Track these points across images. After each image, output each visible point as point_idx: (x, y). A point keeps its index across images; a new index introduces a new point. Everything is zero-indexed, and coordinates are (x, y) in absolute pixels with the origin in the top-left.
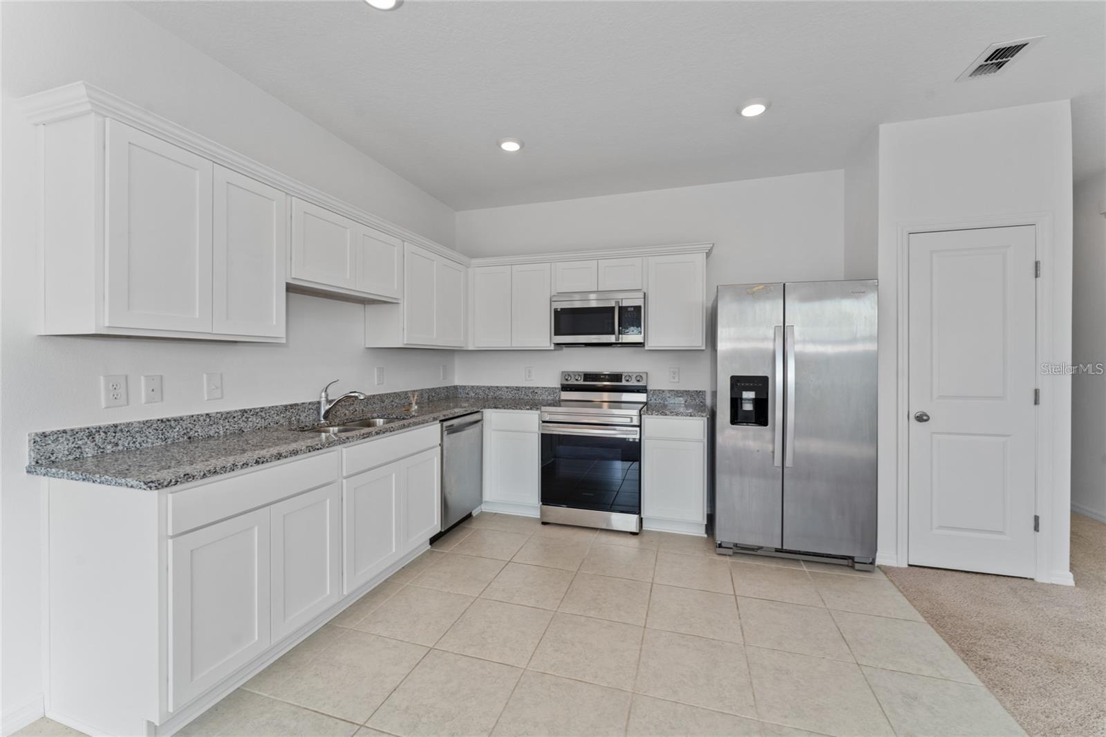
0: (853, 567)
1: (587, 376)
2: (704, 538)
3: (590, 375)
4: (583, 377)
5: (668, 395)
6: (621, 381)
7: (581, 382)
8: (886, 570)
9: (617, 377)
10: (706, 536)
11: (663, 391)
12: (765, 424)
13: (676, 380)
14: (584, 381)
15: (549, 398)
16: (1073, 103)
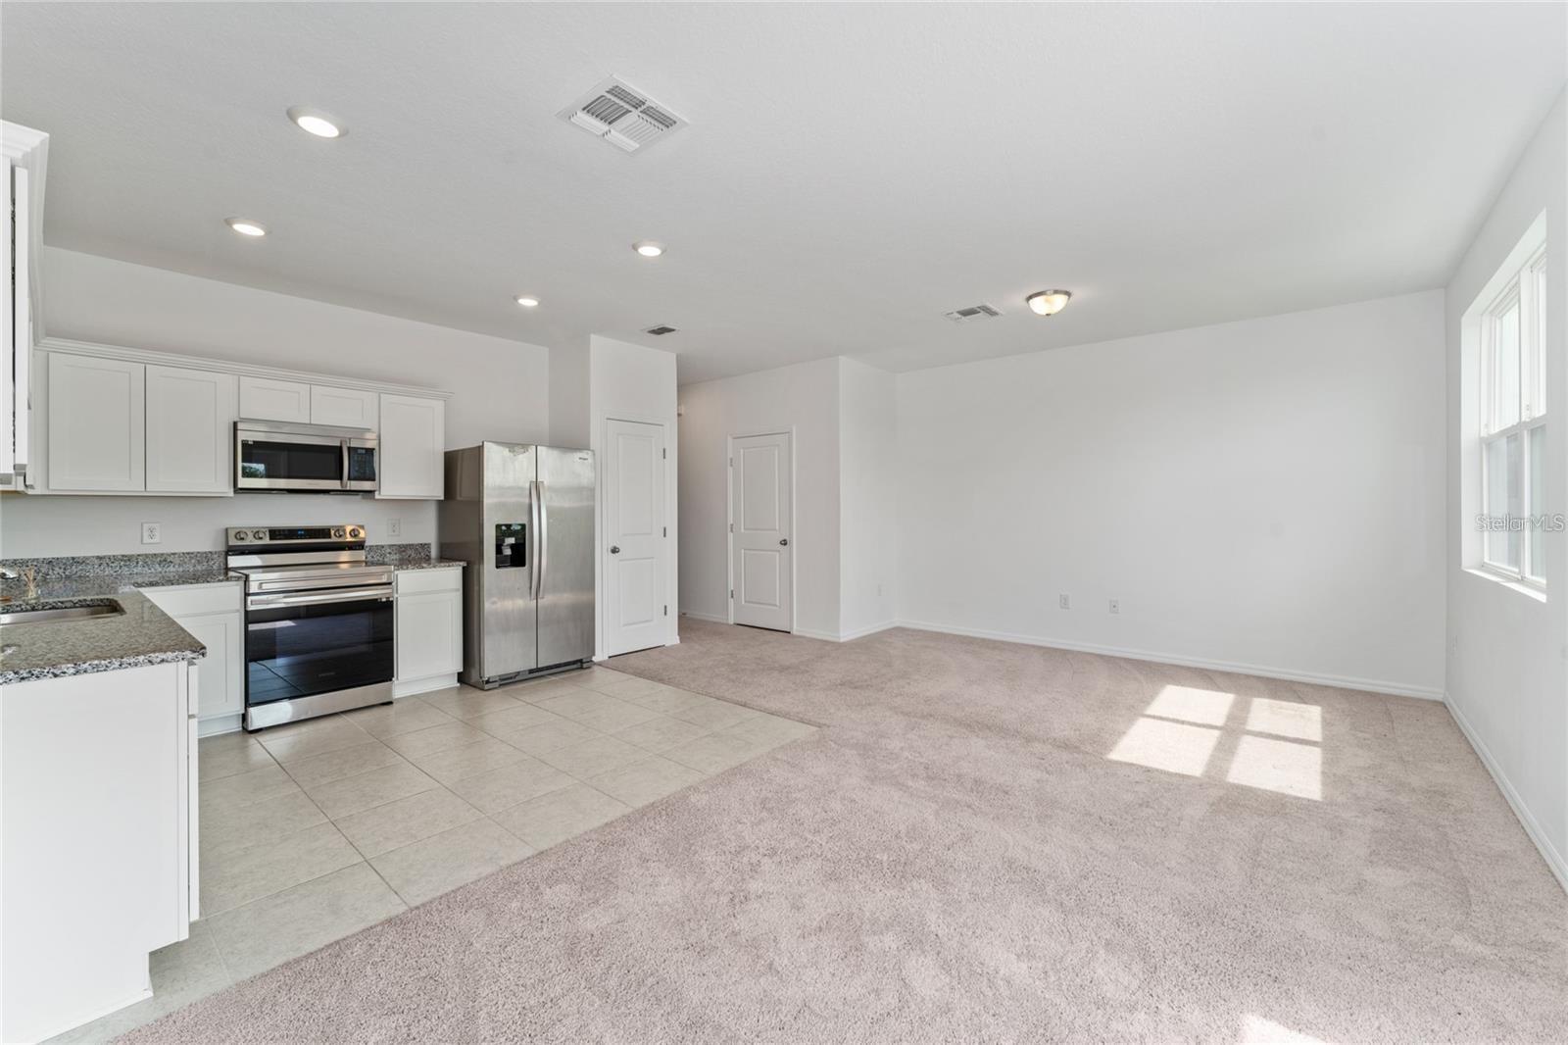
0: (582, 668)
1: (274, 533)
2: (457, 687)
3: (279, 531)
4: (268, 534)
5: (389, 550)
6: (330, 537)
7: (267, 541)
8: (600, 664)
9: (324, 532)
10: (458, 685)
11: (383, 547)
12: (523, 564)
13: (396, 533)
14: (271, 539)
15: (199, 568)
16: (677, 357)
